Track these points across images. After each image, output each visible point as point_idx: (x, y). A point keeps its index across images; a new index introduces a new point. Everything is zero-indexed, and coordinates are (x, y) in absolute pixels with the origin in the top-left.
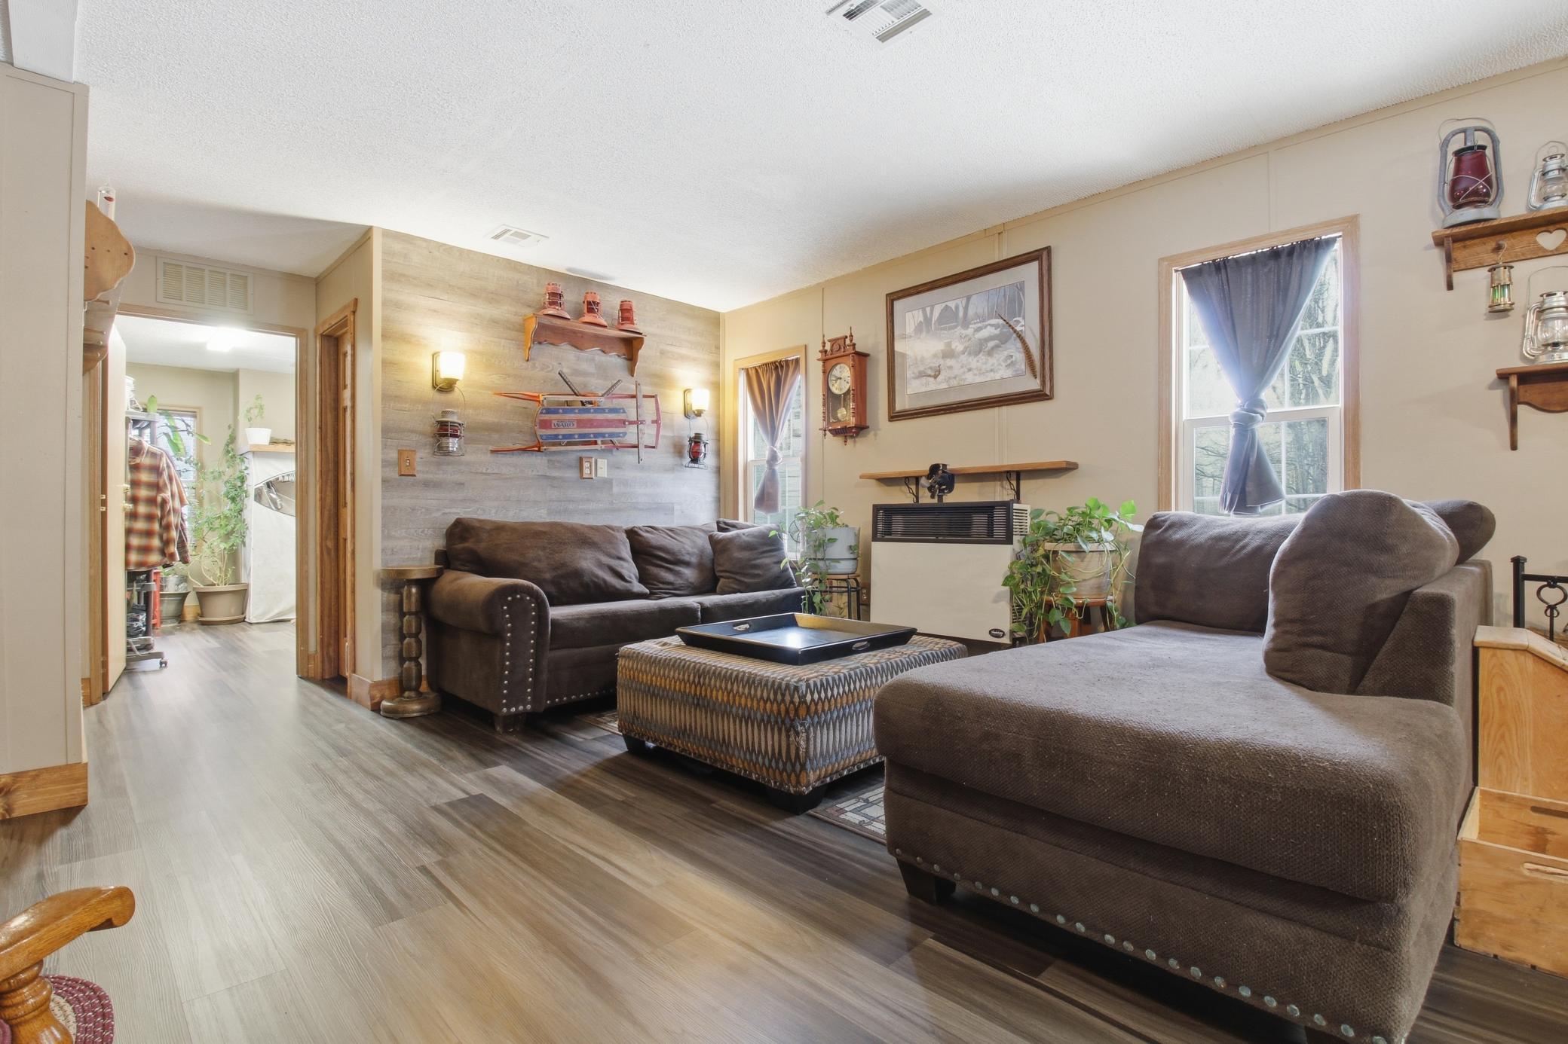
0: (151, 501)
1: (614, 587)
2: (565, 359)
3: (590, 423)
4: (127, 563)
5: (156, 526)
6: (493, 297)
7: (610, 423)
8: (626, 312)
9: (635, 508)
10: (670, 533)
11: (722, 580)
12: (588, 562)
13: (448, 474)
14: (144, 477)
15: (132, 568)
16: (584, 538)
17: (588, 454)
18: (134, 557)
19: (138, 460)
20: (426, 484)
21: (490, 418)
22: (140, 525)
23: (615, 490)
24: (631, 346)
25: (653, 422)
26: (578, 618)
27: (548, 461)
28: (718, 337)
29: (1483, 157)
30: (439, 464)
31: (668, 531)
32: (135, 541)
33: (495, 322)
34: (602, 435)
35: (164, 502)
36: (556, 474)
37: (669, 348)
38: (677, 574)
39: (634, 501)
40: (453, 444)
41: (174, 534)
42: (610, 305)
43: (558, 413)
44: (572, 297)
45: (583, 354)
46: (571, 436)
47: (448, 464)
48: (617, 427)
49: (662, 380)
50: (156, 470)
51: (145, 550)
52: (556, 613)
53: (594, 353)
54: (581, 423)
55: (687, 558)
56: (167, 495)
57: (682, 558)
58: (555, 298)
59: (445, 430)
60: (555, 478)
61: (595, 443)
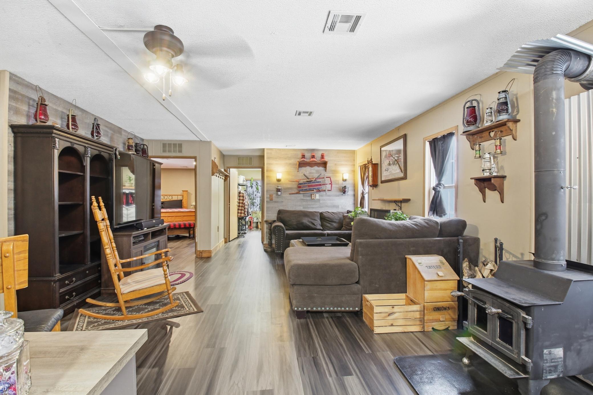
0: (242, 203)
1: (311, 227)
2: (307, 170)
3: (312, 186)
4: (238, 216)
5: (243, 208)
6: (290, 158)
7: (317, 185)
8: (323, 156)
9: (327, 207)
10: (333, 214)
11: (343, 227)
12: (306, 221)
13: (280, 200)
14: (241, 198)
15: (239, 217)
16: (305, 214)
17: (313, 193)
18: (239, 215)
19: (240, 195)
20: (275, 202)
21: (289, 186)
22: (240, 208)
23: (321, 202)
24: (324, 164)
25: (330, 184)
26: (293, 234)
27: (303, 195)
28: (354, 157)
29: (475, 109)
30: (278, 197)
31: (332, 213)
32: (240, 211)
33: (290, 164)
34: (315, 188)
35: (244, 203)
36: (305, 198)
37: (338, 163)
38: (332, 225)
39: (326, 204)
40: (279, 193)
41: (246, 210)
42: (318, 155)
43: (303, 184)
44: (308, 155)
45: (312, 168)
46: (307, 189)
47: (279, 197)
48: (319, 186)
49: (335, 172)
50: (243, 197)
51: (241, 213)
52: (287, 232)
53: (316, 168)
54: (309, 186)
55: (335, 220)
56: (245, 202)
57: (333, 220)
58: (303, 156)
59: (278, 190)
60: (304, 199)
61: (314, 190)
